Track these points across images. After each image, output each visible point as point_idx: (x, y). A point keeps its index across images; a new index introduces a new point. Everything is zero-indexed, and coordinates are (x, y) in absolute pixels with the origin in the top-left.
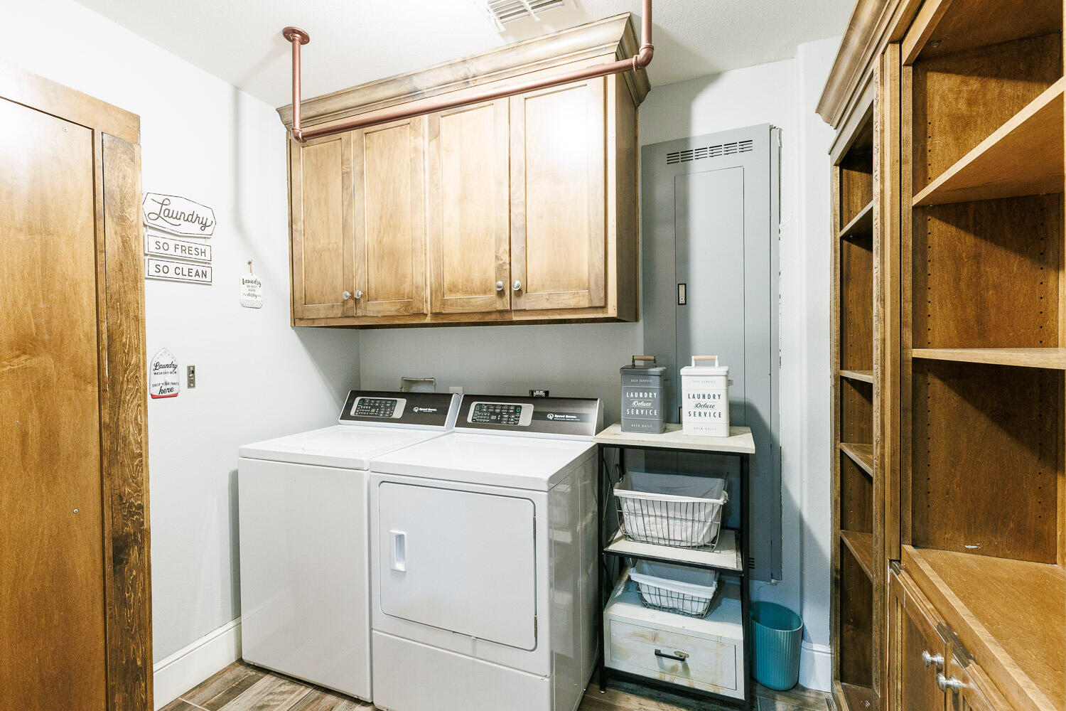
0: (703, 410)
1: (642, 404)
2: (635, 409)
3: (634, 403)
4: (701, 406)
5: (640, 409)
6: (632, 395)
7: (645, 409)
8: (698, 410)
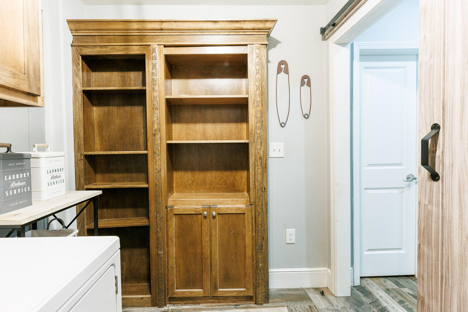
0: (55, 180)
1: (19, 184)
2: (13, 189)
3: (12, 185)
4: (54, 177)
5: (16, 188)
6: (10, 178)
7: (20, 187)
8: (52, 181)
